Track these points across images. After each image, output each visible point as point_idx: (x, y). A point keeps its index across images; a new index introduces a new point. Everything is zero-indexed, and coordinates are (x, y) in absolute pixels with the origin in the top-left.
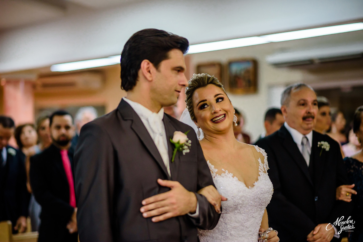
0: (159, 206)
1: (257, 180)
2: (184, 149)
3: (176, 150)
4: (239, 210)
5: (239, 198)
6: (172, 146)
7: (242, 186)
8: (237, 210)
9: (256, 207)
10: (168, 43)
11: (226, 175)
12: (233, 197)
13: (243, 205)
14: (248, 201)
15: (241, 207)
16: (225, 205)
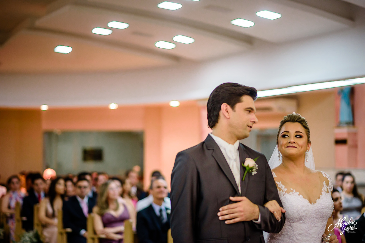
0: (231, 213)
1: (319, 198)
2: (253, 171)
3: (246, 172)
4: (304, 221)
5: (303, 211)
6: (243, 169)
7: (306, 202)
8: (302, 220)
9: (318, 219)
10: (240, 91)
11: (293, 194)
12: (298, 210)
13: (306, 217)
14: (311, 214)
15: (305, 218)
16: (292, 217)
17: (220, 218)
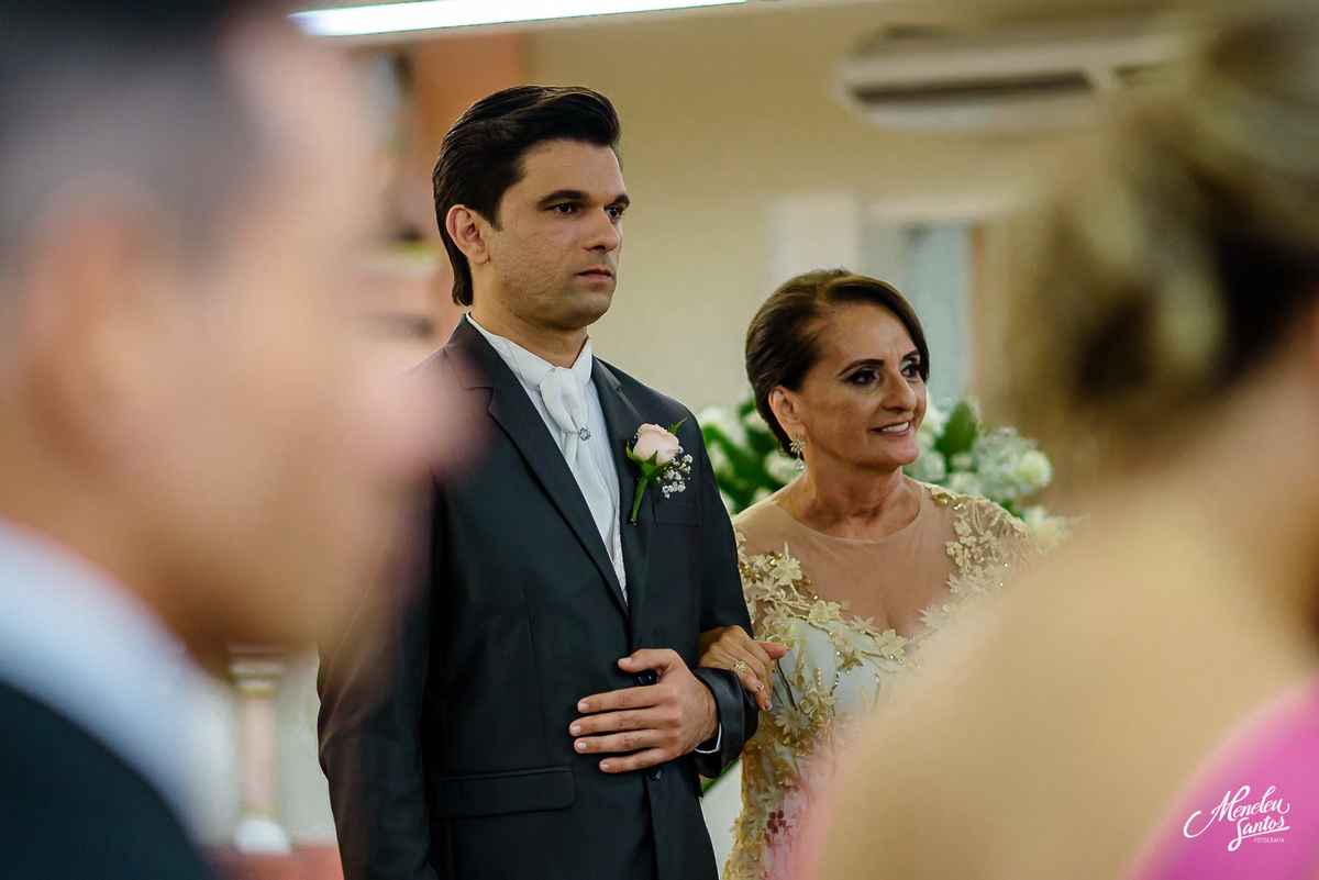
17: (580, 745)
